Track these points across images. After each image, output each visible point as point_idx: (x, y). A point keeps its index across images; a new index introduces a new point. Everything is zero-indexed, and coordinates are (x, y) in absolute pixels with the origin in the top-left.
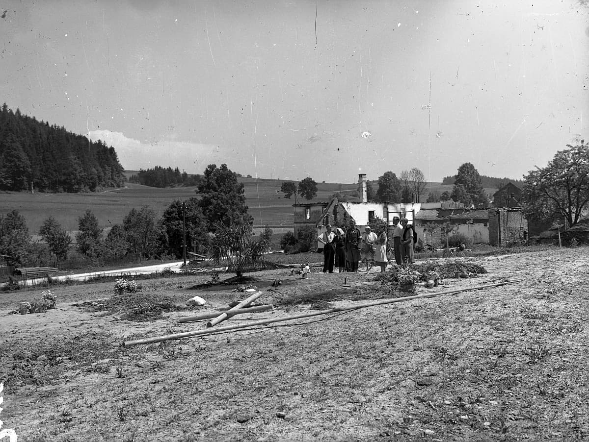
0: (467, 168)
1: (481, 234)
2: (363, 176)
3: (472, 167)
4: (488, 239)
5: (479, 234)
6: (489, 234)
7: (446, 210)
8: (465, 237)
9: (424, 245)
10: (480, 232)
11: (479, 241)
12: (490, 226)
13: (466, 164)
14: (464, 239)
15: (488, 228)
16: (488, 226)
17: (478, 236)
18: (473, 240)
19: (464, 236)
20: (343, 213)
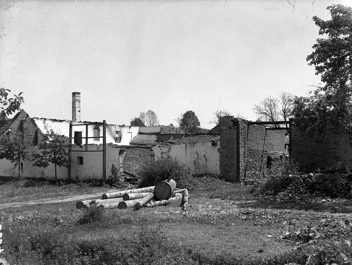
0: (190, 114)
1: (206, 159)
2: (77, 95)
3: (193, 113)
4: (218, 169)
5: (204, 159)
6: (220, 160)
7: (165, 134)
8: (180, 164)
9: (119, 174)
10: (204, 156)
11: (202, 171)
12: (221, 146)
13: (189, 111)
14: (177, 168)
15: (219, 150)
16: (219, 147)
17: (202, 162)
18: (193, 169)
19: (176, 163)
20: (35, 131)
